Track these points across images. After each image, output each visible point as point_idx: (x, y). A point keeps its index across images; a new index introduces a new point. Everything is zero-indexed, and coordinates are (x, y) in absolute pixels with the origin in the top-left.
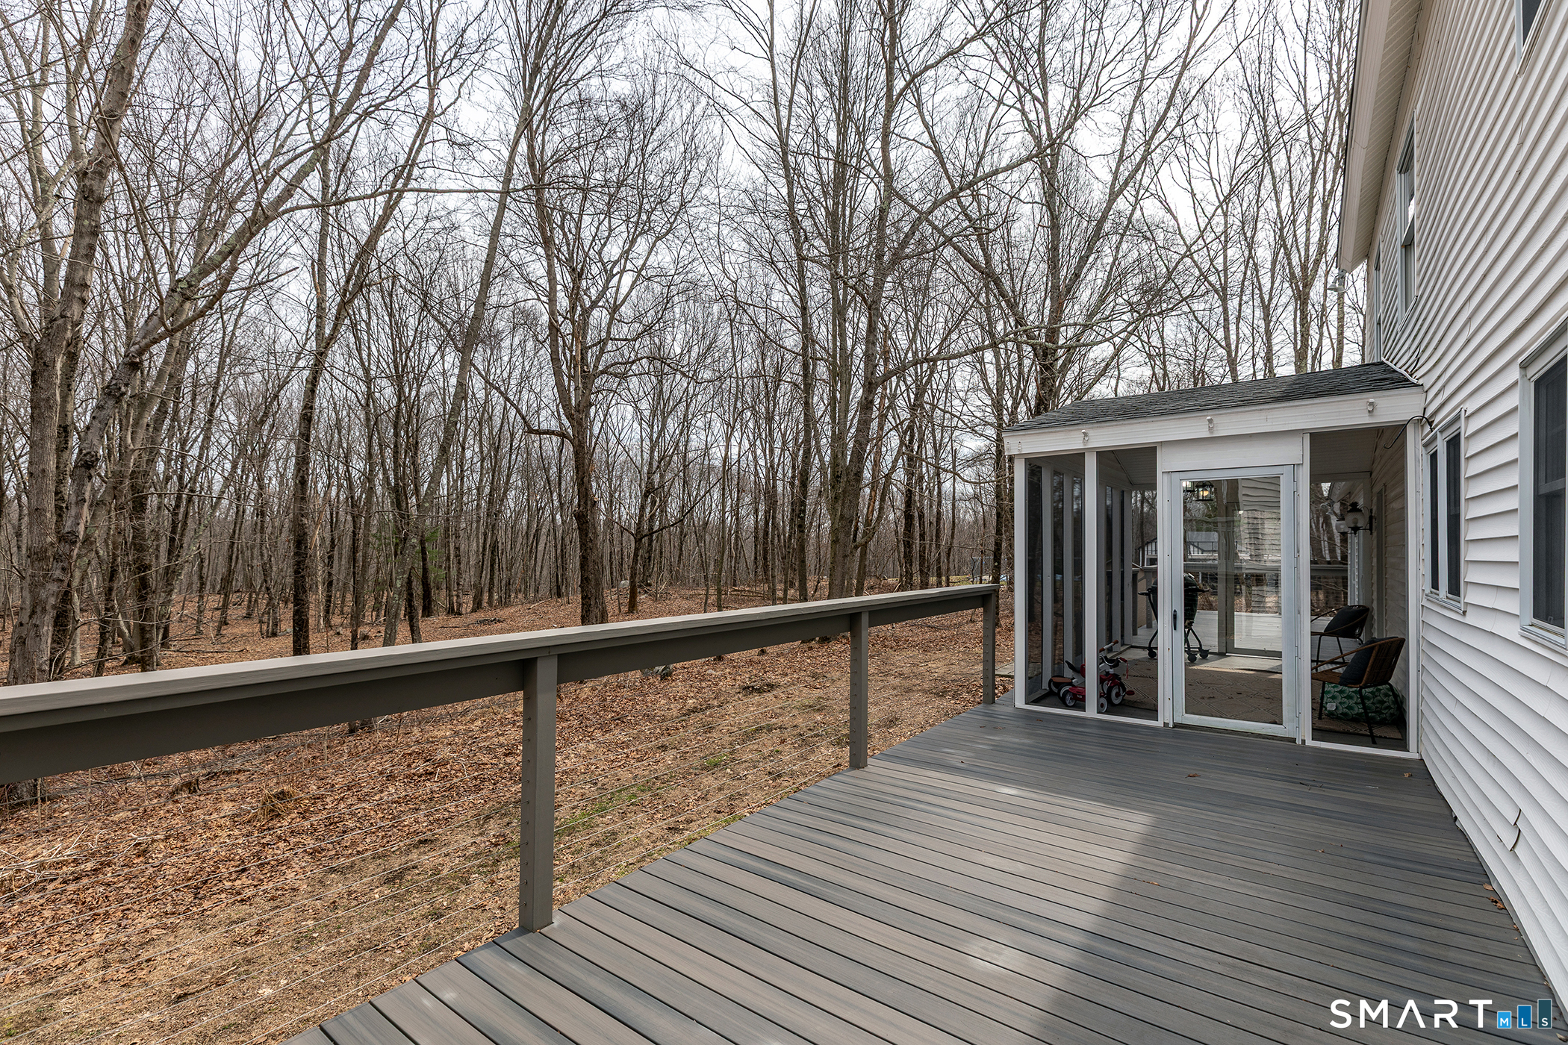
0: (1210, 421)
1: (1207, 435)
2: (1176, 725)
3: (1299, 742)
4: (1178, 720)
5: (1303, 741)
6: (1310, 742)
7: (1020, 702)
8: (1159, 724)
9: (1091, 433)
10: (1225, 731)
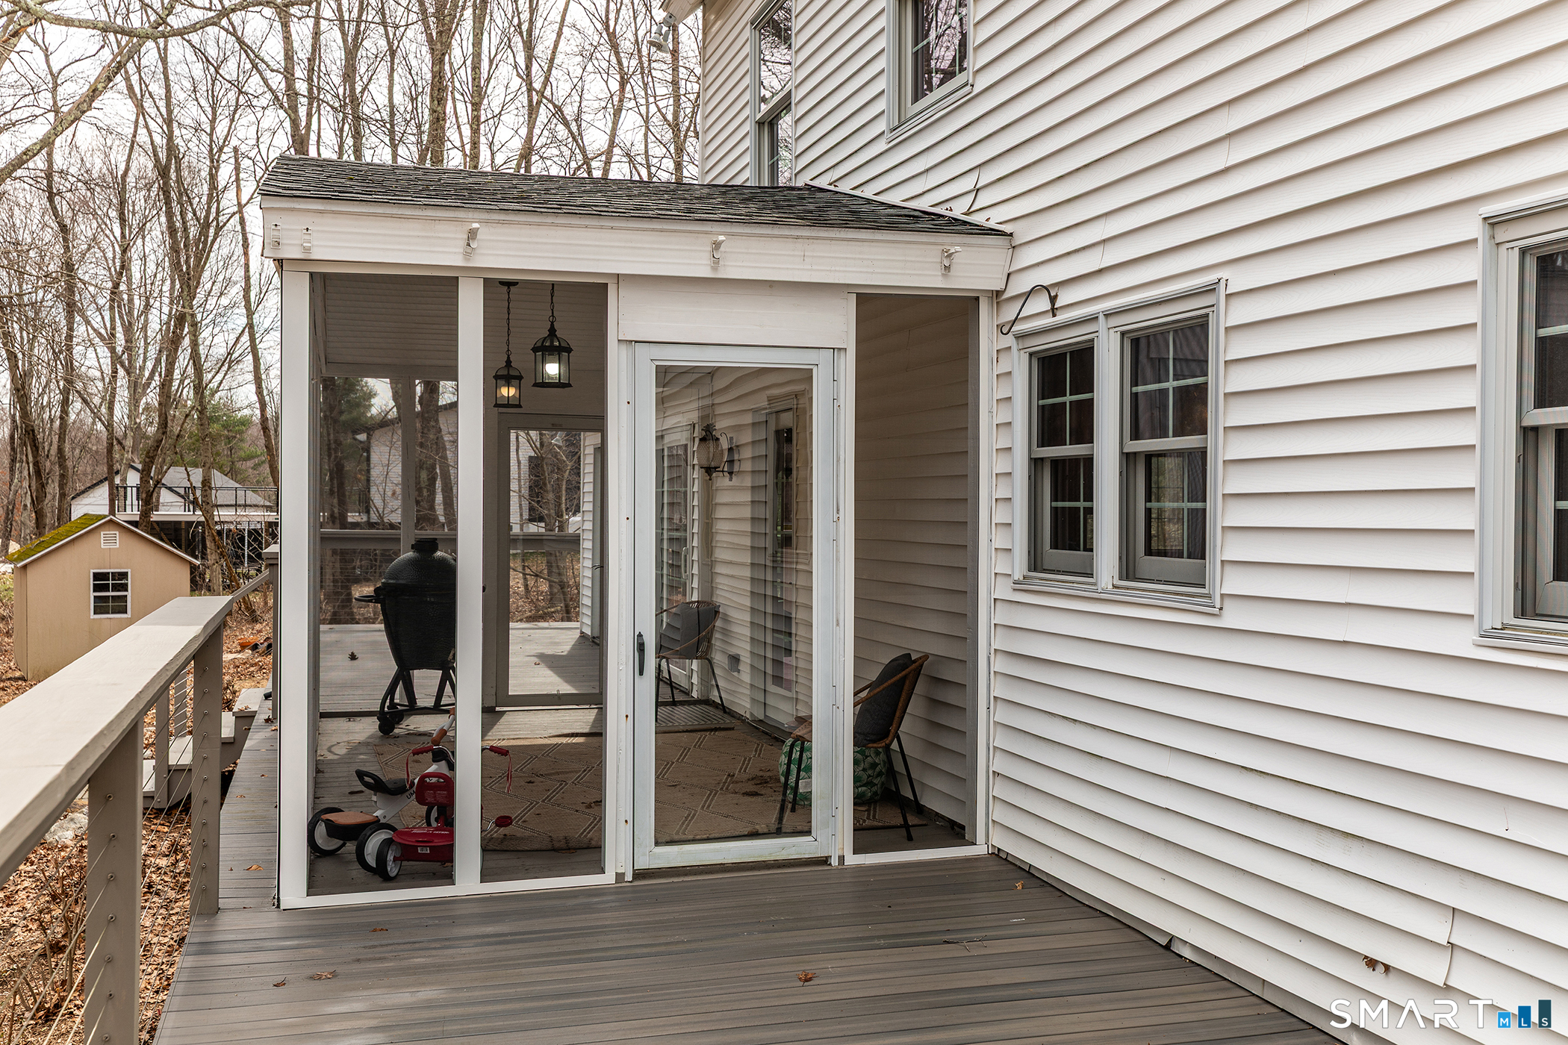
0: (717, 245)
1: (705, 272)
2: (639, 875)
3: (835, 862)
4: (643, 863)
5: (842, 859)
6: (852, 860)
7: (294, 892)
8: (607, 878)
9: (485, 233)
10: (722, 868)
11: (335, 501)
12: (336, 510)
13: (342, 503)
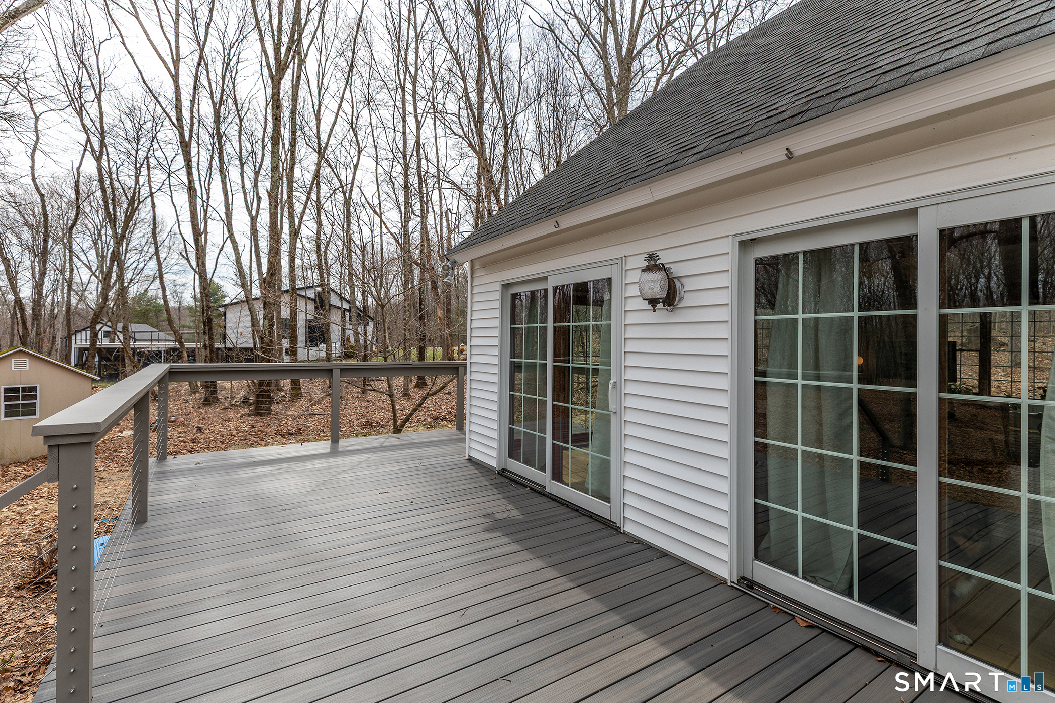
11: (207, 338)
12: (207, 343)
13: (211, 339)
